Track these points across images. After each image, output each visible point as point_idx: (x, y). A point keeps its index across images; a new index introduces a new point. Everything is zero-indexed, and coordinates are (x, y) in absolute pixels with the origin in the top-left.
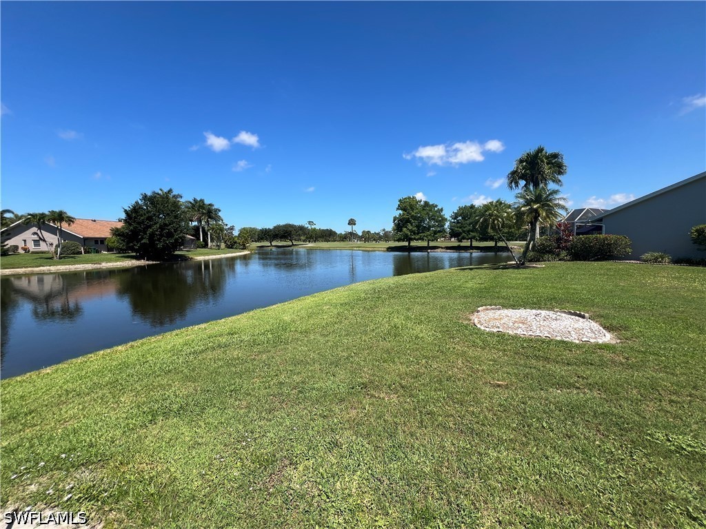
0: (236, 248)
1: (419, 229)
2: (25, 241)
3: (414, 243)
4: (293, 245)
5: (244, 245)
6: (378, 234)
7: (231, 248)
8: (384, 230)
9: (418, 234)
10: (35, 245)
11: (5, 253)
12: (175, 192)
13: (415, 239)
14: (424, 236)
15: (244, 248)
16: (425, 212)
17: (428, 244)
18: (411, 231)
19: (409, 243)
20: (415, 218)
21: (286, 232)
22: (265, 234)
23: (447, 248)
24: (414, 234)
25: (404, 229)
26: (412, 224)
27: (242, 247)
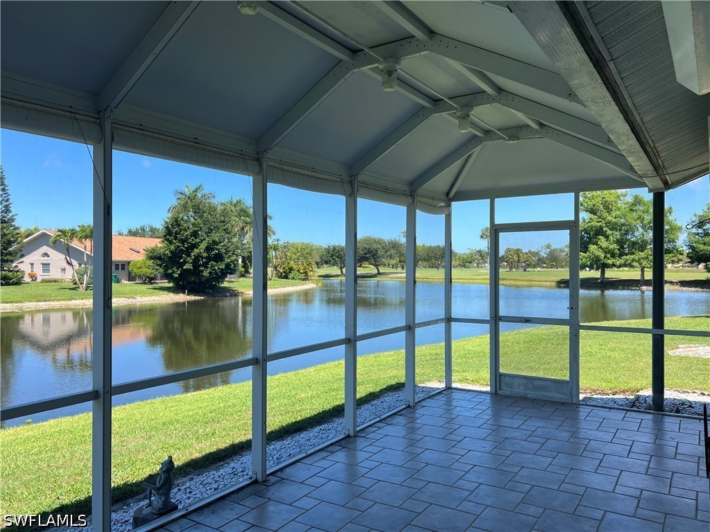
0: (293, 278)
1: (622, 247)
2: (32, 264)
3: (611, 274)
4: (379, 273)
5: (306, 273)
6: (536, 254)
7: (286, 277)
8: (548, 246)
9: (620, 256)
10: (44, 271)
11: (7, 281)
12: (206, 191)
13: (614, 265)
14: (633, 260)
15: (306, 279)
16: (635, 215)
17: (643, 275)
18: (606, 251)
19: (603, 273)
20: (614, 227)
21: (369, 251)
22: (332, 256)
23: (684, 283)
24: (613, 256)
25: (592, 248)
26: (607, 237)
27: (302, 276)
